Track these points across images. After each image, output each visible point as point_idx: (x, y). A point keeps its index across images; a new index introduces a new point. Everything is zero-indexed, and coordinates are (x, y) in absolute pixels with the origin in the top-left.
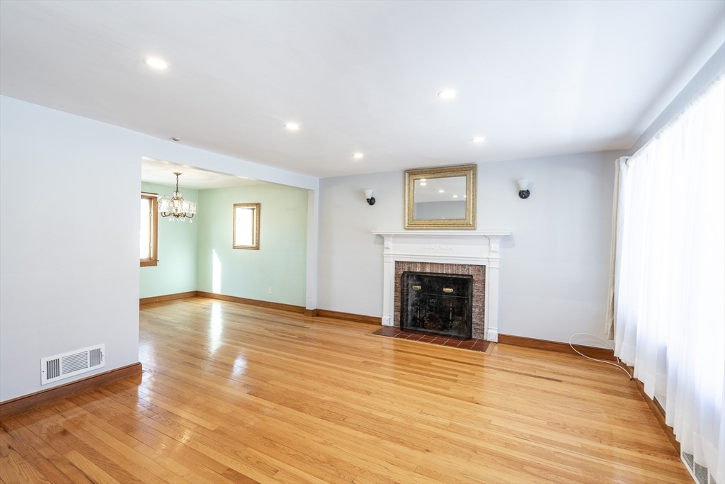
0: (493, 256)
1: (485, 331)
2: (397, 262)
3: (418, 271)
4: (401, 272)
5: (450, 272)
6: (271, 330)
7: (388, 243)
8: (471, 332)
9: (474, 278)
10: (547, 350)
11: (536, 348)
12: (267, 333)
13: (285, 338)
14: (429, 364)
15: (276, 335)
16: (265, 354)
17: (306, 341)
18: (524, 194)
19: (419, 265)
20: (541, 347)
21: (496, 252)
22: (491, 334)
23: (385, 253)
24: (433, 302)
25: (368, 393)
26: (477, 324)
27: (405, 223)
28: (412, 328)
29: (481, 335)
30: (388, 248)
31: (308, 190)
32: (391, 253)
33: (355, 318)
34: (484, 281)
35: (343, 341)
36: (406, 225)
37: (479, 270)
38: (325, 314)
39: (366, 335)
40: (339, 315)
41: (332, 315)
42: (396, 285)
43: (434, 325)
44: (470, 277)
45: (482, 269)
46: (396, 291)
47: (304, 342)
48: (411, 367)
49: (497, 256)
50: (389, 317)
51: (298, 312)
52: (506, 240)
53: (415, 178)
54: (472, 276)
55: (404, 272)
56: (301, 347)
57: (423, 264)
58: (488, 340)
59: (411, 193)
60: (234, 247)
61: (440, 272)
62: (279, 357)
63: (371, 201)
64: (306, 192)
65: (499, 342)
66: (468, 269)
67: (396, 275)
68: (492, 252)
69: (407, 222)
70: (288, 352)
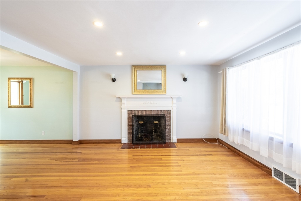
0: (174, 106)
1: (171, 138)
2: (129, 111)
3: (139, 114)
4: (131, 115)
5: (155, 114)
6: (55, 159)
7: (124, 101)
8: (165, 140)
9: (166, 116)
10: (195, 142)
11: (191, 142)
12: (53, 162)
13: (70, 163)
14: (161, 160)
15: (61, 162)
16: (62, 178)
17: (85, 161)
18: (185, 80)
19: (140, 112)
20: (192, 141)
21: (175, 104)
22: (174, 139)
23: (122, 106)
24: (143, 128)
25: (149, 186)
26: (168, 136)
27: (132, 91)
28: (137, 142)
29: (169, 140)
30: (124, 104)
31: (72, 71)
32: (126, 106)
33: (105, 141)
34: (170, 117)
35: (110, 157)
36: (133, 92)
37: (168, 112)
38: (85, 142)
39: (118, 150)
40: (95, 141)
41: (91, 142)
42: (128, 122)
43: (147, 139)
44: (164, 116)
45: (169, 111)
46: (128, 125)
47: (83, 163)
48: (155, 163)
49: (175, 106)
50: (125, 139)
51: (68, 144)
52: (179, 98)
53: (137, 69)
54: (165, 115)
55: (133, 115)
56: (85, 166)
57: (142, 111)
58: (173, 142)
59: (136, 77)
60: (9, 107)
61: (150, 114)
62: (75, 178)
63: (114, 80)
64: (71, 72)
65: (177, 142)
66: (163, 112)
67: (128, 117)
68: (174, 104)
69: (133, 90)
70: (79, 172)
